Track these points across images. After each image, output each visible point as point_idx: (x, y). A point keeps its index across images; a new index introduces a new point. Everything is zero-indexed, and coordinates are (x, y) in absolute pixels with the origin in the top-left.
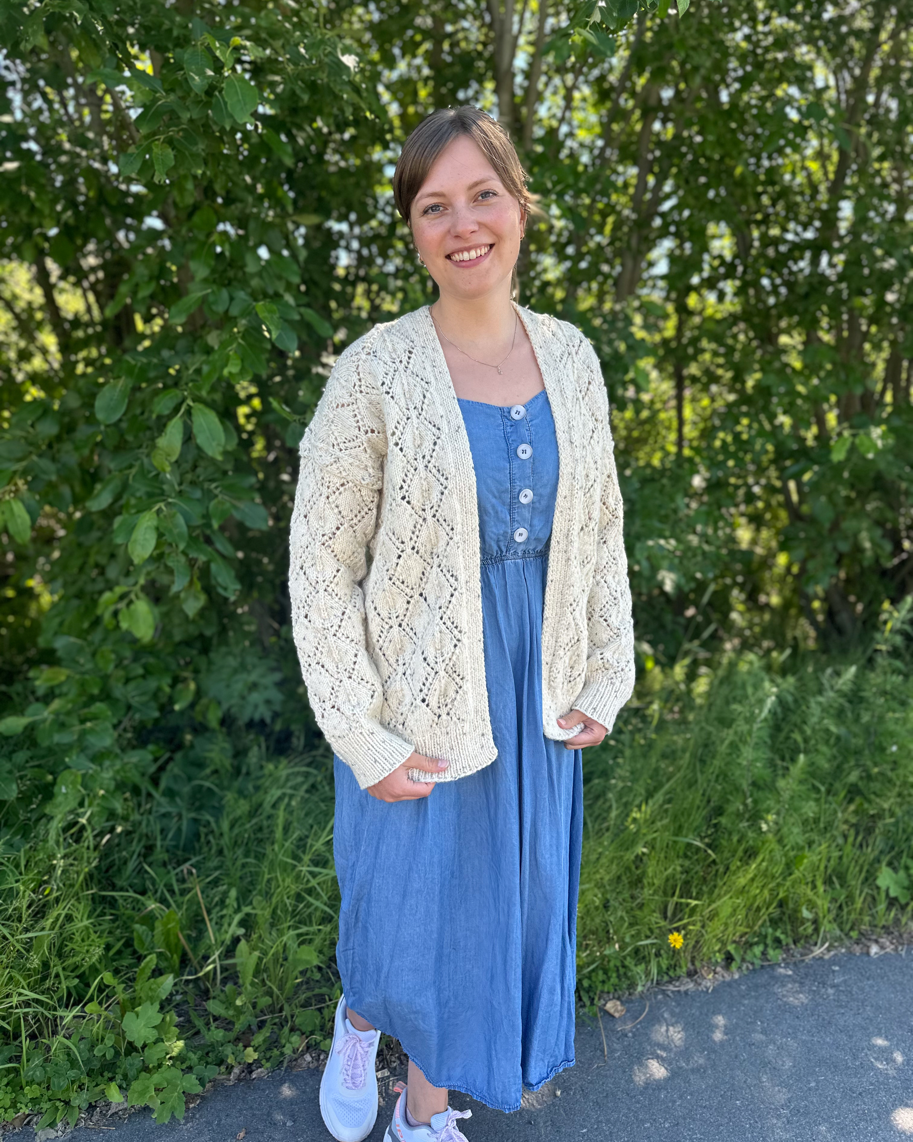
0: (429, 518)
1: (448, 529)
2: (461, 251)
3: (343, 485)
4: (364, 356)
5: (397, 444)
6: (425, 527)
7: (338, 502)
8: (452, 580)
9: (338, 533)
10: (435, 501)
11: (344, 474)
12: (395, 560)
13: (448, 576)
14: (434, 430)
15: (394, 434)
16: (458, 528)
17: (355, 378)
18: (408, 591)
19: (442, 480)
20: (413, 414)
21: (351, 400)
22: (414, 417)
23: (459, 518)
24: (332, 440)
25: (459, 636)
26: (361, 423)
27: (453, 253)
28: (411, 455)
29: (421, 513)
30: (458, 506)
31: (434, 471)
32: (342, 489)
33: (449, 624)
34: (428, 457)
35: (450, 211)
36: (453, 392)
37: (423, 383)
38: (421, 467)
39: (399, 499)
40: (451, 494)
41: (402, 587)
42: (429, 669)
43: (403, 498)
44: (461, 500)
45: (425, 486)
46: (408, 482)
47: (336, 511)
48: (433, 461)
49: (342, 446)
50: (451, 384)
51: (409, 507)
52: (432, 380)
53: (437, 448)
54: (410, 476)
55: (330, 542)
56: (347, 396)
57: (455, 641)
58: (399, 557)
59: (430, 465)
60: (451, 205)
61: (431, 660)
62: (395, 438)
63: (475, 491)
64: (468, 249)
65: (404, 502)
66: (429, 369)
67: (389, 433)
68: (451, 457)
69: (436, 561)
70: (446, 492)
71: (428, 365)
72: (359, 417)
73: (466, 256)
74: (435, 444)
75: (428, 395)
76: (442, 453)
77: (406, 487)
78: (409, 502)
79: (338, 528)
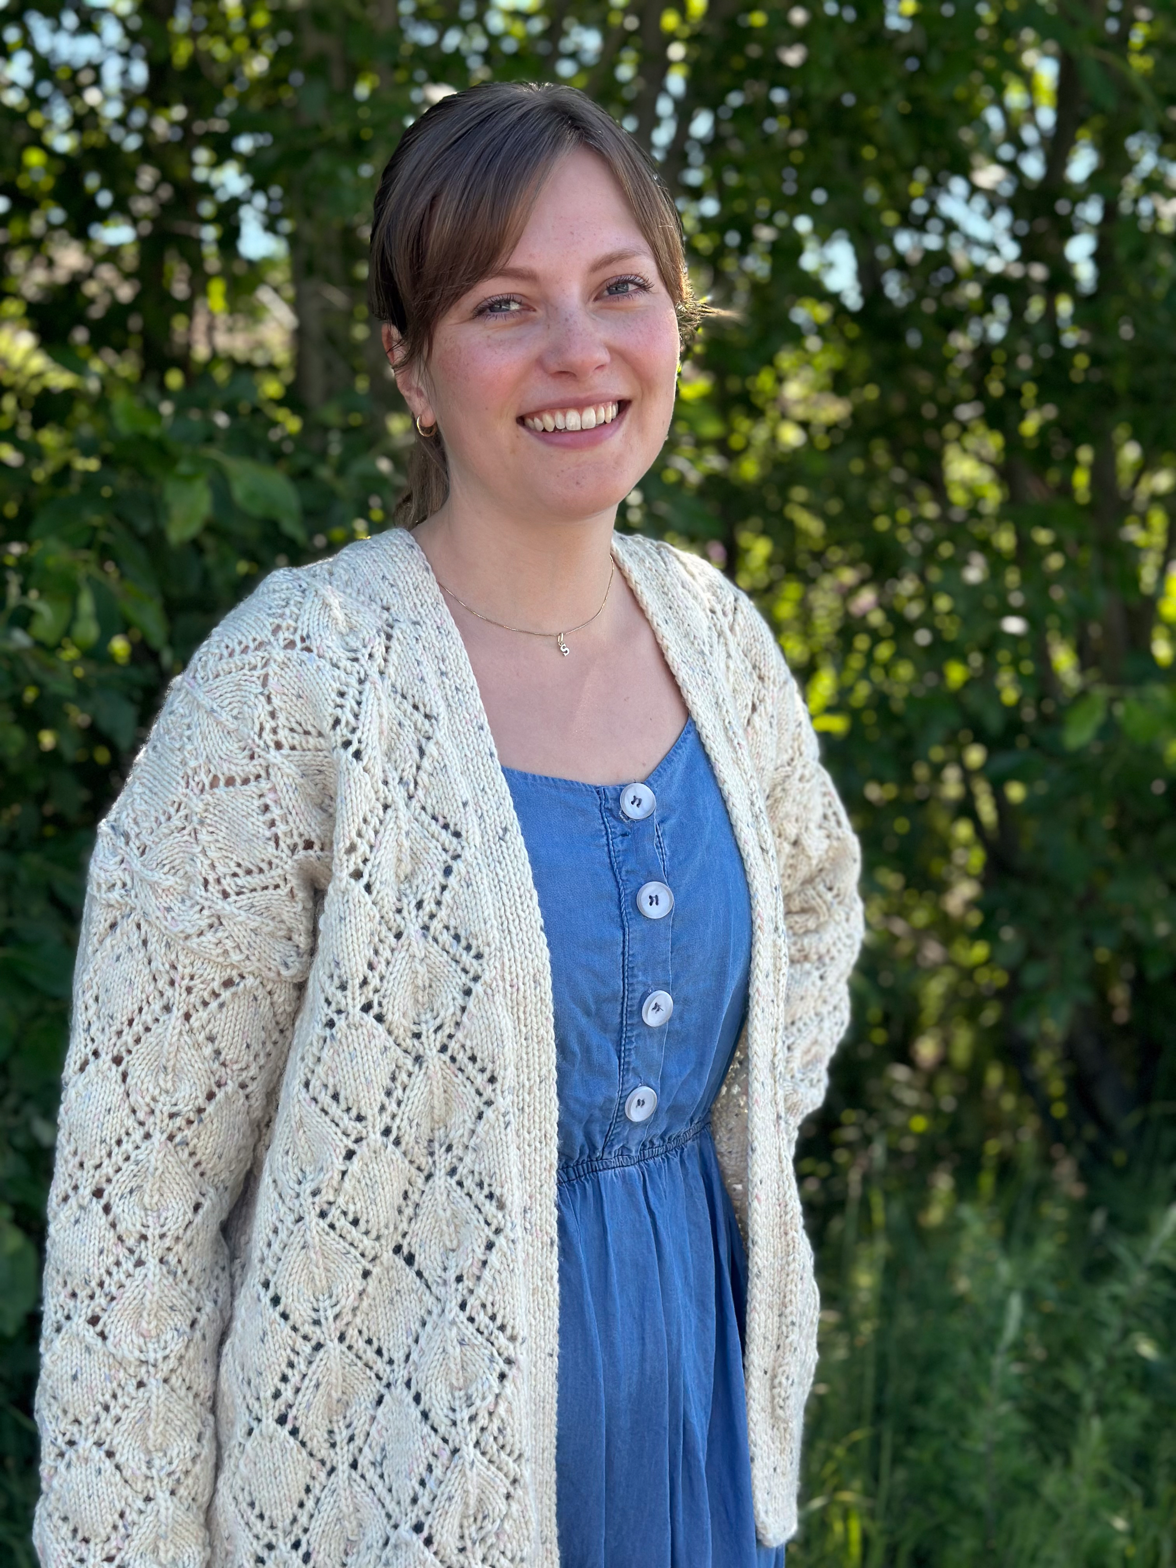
0: (431, 1054)
1: (480, 1080)
2: (564, 407)
3: (228, 983)
4: (279, 654)
5: (357, 875)
6: (419, 1077)
7: (215, 1028)
8: (490, 1208)
9: (210, 1108)
10: (448, 1013)
11: (235, 957)
12: (339, 1164)
13: (480, 1197)
14: (446, 837)
15: (352, 849)
16: (508, 1077)
17: (262, 710)
18: (367, 1243)
19: (467, 959)
20: (398, 795)
21: (253, 768)
22: (401, 804)
23: (509, 1053)
24: (202, 867)
25: (510, 1350)
26: (281, 829)
27: (538, 413)
28: (389, 903)
29: (409, 1042)
30: (507, 1022)
31: (446, 938)
32: (226, 995)
33: (482, 1319)
34: (429, 906)
35: (540, 313)
36: (488, 741)
37: (418, 717)
38: (413, 930)
39: (355, 1011)
40: (490, 994)
41: (355, 1234)
42: (435, 1441)
43: (367, 1008)
44: (514, 1007)
45: (423, 977)
46: (381, 967)
47: (208, 1050)
48: (443, 913)
49: (228, 884)
50: (484, 719)
51: (381, 1028)
52: (441, 710)
53: (452, 881)
54: (386, 953)
55: (188, 1133)
56: (242, 758)
57: (501, 1365)
58: (350, 1155)
59: (436, 926)
60: (546, 301)
61: (439, 1416)
62: (355, 860)
63: (547, 983)
64: (580, 406)
65: (369, 1019)
66: (433, 680)
67: (341, 846)
68: (489, 904)
69: (444, 1162)
70: (478, 988)
71: (429, 670)
72: (276, 813)
73: (573, 420)
74: (448, 871)
75: (431, 748)
76: (465, 895)
77: (374, 982)
78: (380, 1018)
79: (211, 1096)
